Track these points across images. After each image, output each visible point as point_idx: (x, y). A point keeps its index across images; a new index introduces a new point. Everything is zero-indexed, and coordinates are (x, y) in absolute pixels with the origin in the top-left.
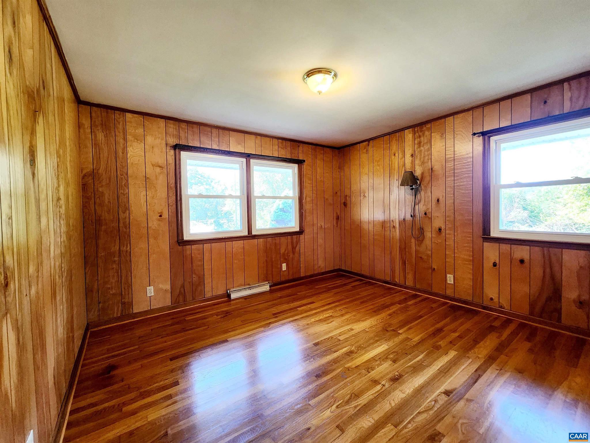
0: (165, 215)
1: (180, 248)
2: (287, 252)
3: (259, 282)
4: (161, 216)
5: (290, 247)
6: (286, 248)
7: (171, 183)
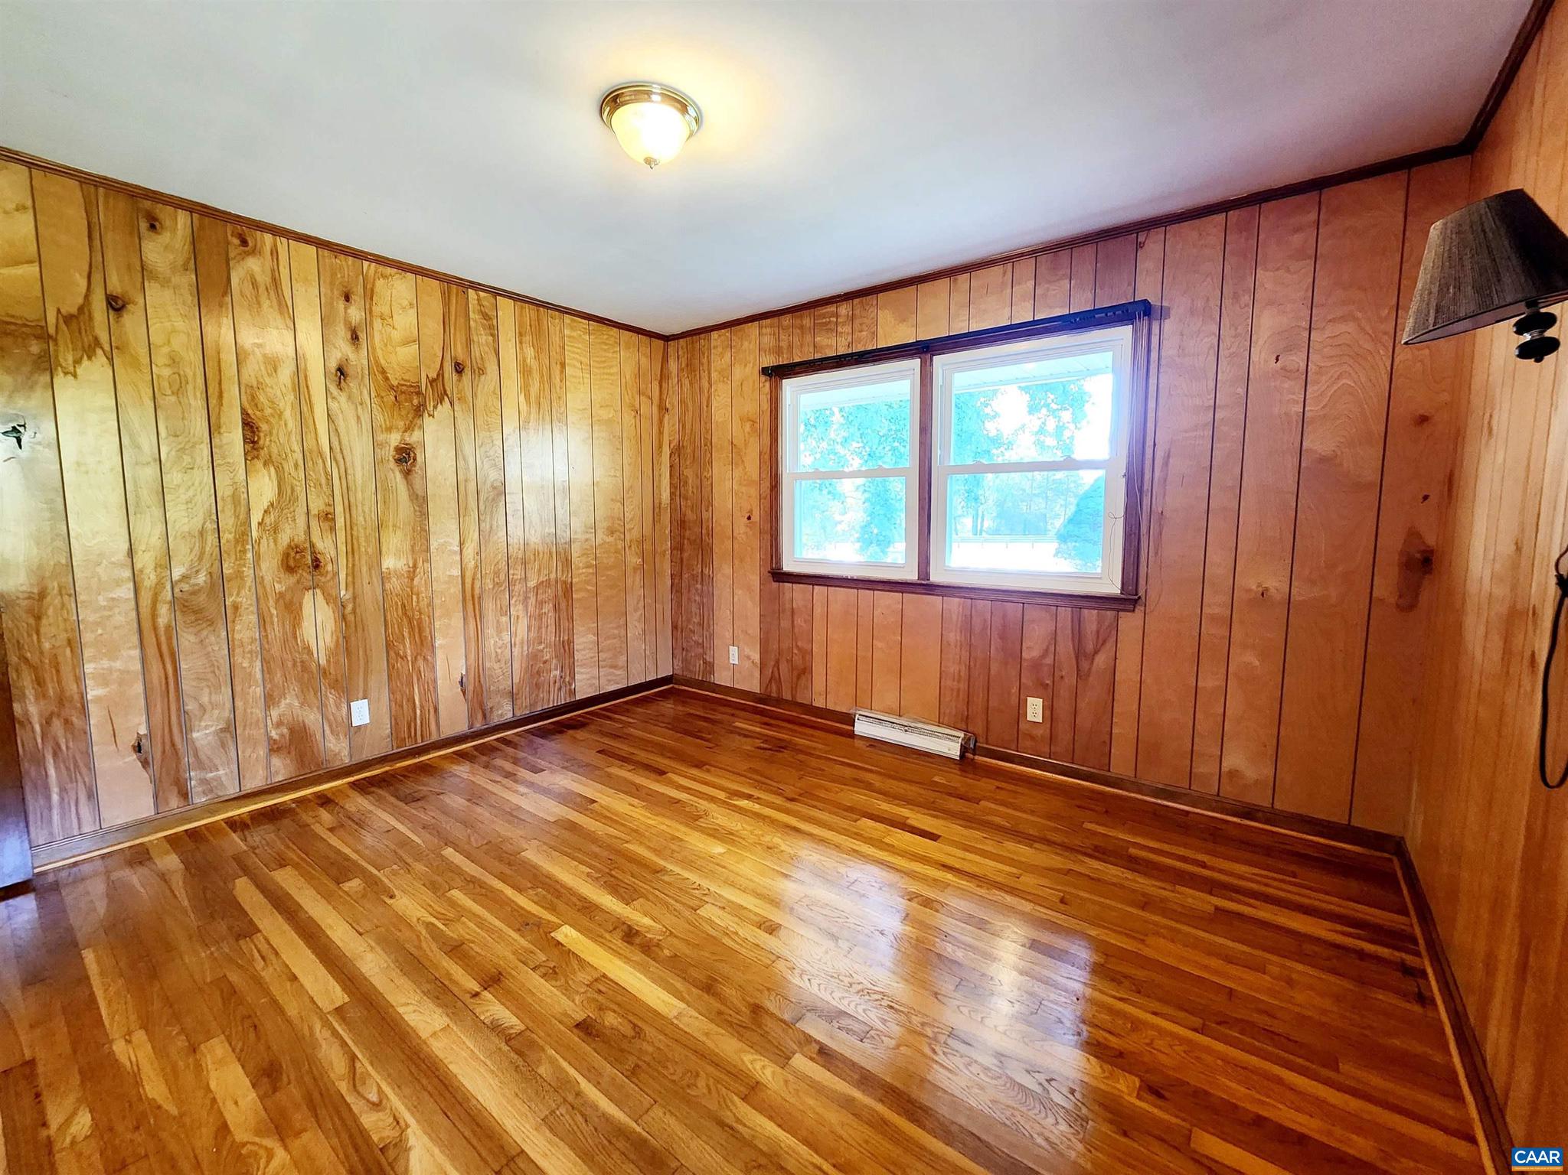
0: (756, 517)
1: (775, 585)
2: (1049, 660)
3: (940, 723)
4: (749, 518)
5: (1065, 648)
6: (1050, 644)
7: (765, 450)
